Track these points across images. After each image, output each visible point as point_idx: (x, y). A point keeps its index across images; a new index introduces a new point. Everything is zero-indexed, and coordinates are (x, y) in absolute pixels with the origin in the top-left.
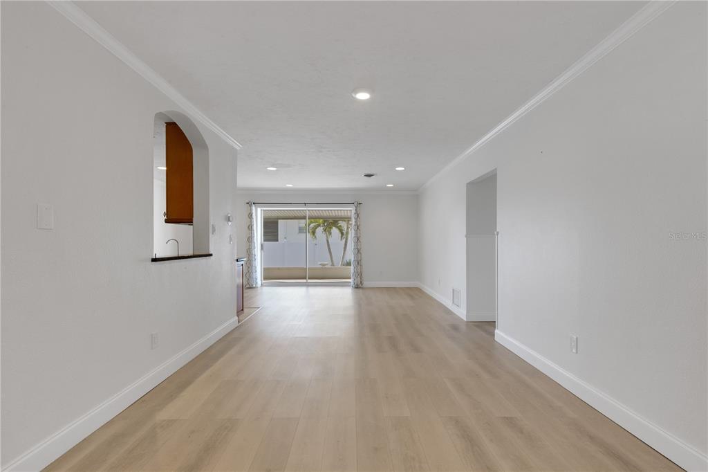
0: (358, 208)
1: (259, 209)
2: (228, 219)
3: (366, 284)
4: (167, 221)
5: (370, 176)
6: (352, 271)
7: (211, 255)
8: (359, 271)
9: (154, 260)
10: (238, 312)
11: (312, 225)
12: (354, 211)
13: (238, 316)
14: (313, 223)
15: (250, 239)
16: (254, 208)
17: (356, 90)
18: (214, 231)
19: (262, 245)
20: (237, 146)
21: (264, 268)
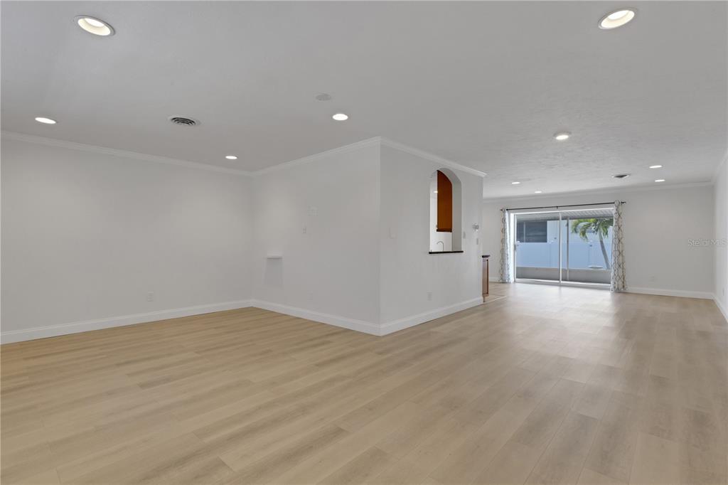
0: (620, 207)
1: (512, 215)
2: (476, 227)
3: (630, 289)
4: (438, 231)
5: (622, 176)
6: (612, 274)
7: (462, 252)
8: (621, 274)
9: (430, 253)
10: (483, 294)
11: (582, 224)
12: (614, 212)
13: (484, 297)
14: (581, 222)
15: (503, 241)
16: (507, 214)
17: (556, 135)
18: (464, 237)
19: (515, 246)
20: (483, 174)
21: (517, 268)
